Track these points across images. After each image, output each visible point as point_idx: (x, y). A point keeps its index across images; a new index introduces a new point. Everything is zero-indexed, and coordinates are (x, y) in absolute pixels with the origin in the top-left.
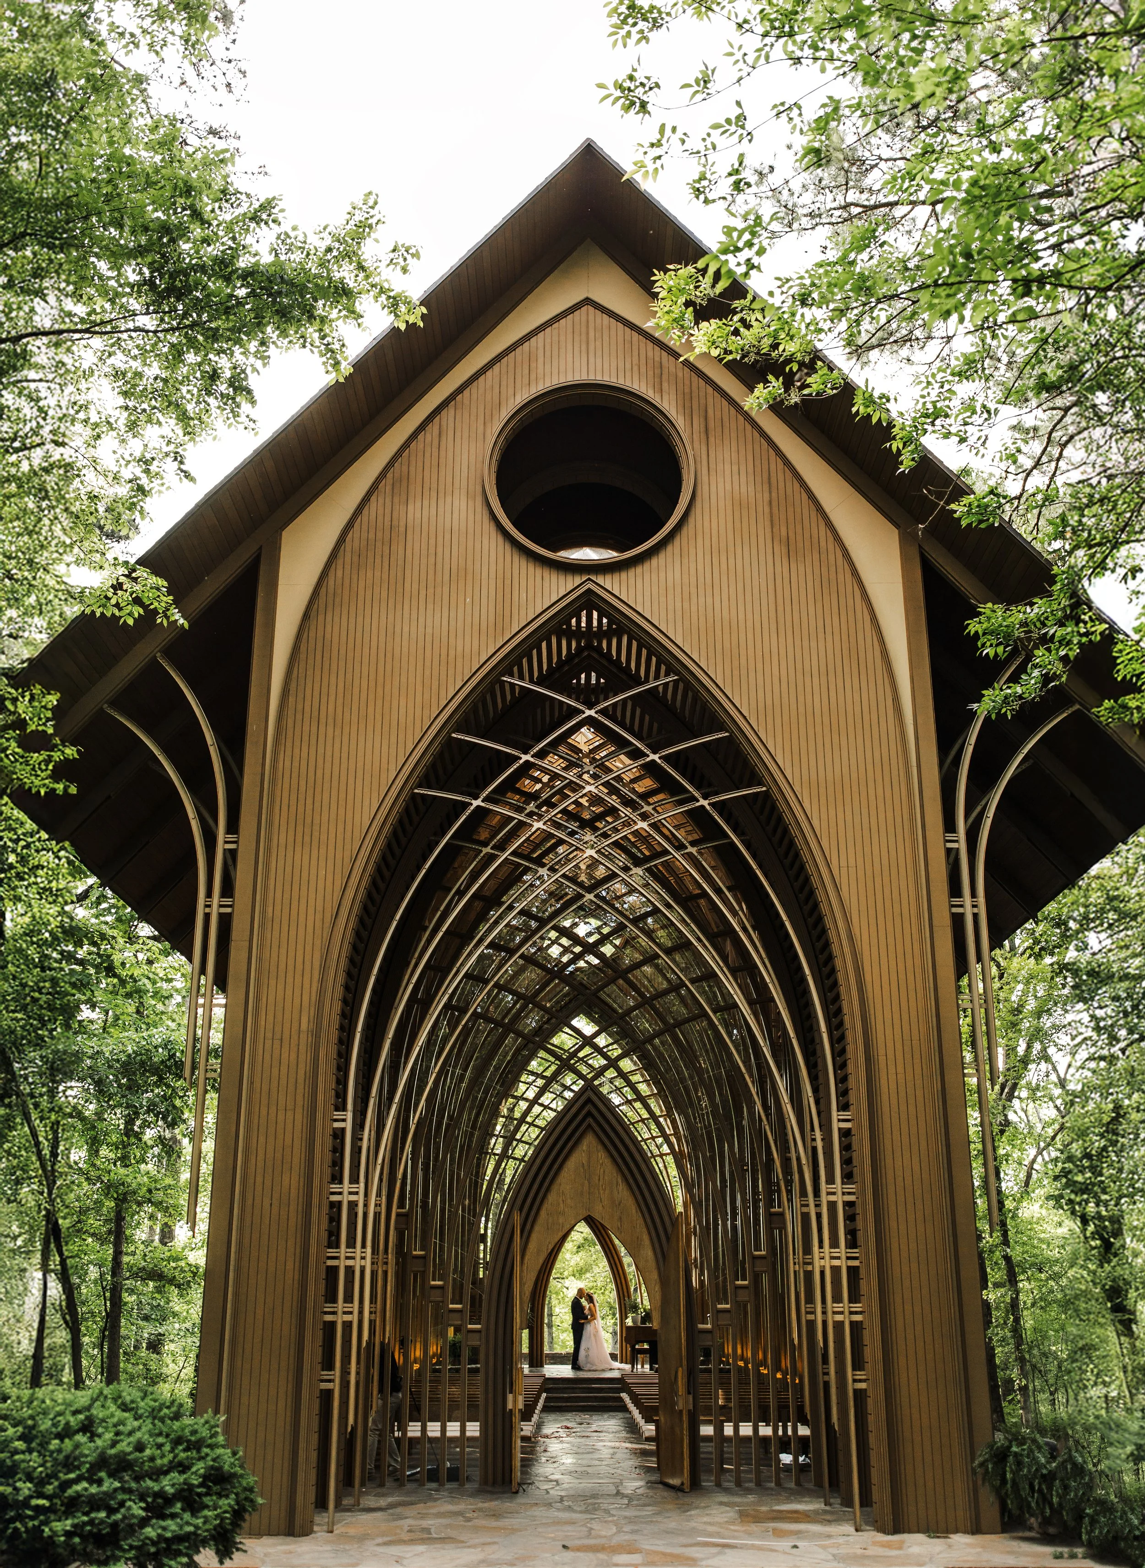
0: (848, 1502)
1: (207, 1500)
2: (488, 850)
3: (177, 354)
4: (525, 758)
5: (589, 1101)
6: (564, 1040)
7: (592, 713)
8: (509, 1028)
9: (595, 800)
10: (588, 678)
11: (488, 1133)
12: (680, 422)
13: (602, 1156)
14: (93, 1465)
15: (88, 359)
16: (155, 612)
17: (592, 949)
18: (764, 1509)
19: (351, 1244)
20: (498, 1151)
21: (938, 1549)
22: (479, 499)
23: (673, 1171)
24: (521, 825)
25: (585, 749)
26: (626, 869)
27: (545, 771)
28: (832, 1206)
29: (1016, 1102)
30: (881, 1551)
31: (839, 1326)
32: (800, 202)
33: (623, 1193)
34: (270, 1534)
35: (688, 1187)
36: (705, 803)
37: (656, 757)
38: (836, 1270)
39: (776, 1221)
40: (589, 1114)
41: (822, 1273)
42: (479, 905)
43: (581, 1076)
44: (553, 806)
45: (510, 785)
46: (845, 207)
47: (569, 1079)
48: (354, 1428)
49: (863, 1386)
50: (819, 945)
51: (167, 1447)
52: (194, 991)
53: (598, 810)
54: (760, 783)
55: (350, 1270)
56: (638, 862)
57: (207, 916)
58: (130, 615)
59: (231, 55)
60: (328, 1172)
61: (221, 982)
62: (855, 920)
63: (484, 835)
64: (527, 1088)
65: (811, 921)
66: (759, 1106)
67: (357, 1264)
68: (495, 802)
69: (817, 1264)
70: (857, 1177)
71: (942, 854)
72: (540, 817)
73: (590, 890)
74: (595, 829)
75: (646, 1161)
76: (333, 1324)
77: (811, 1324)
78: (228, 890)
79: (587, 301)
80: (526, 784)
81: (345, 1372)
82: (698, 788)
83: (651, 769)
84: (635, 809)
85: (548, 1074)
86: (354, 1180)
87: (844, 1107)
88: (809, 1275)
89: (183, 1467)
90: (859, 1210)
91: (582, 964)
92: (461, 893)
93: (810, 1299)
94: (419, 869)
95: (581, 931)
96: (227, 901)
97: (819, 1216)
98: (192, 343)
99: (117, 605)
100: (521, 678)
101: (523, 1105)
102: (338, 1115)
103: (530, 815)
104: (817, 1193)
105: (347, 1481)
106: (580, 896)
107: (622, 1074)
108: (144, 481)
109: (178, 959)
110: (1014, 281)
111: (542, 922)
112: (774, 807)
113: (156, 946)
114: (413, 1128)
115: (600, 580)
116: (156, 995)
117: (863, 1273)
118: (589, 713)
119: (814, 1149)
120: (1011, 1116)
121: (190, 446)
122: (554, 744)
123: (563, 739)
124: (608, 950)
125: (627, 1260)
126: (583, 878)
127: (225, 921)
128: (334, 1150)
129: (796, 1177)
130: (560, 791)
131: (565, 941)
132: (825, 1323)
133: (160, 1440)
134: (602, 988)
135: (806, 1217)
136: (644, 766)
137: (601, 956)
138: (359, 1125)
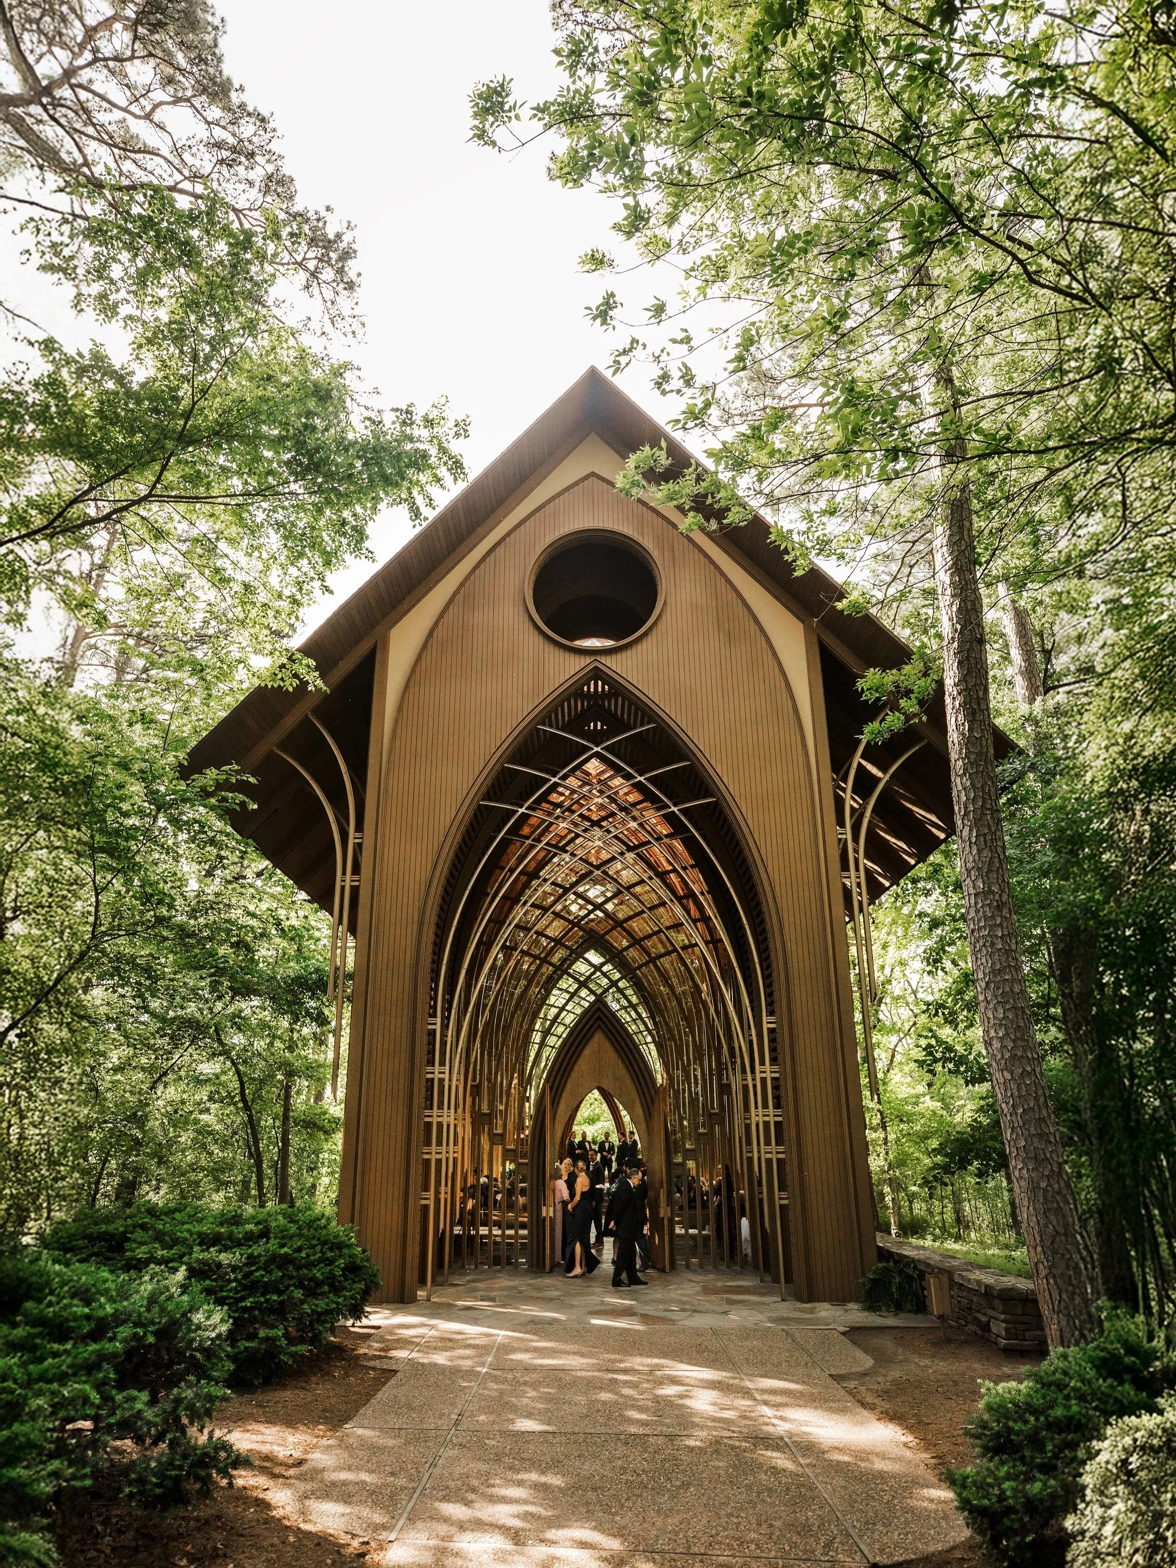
0: (776, 1280)
1: (346, 1284)
2: (529, 842)
3: (320, 511)
4: (554, 780)
5: (599, 1009)
6: (581, 967)
7: (598, 749)
8: (545, 961)
9: (601, 807)
10: (595, 726)
11: (531, 1029)
12: (655, 554)
13: (607, 1045)
14: (267, 1261)
15: (260, 517)
16: (307, 683)
17: (598, 907)
18: (719, 1284)
19: (441, 1106)
20: (538, 1040)
21: (838, 1313)
22: (521, 609)
23: (654, 1053)
24: (551, 824)
25: (593, 772)
26: (622, 854)
27: (566, 788)
28: (763, 1080)
29: (883, 1007)
30: (797, 1314)
31: (769, 1162)
32: (733, 406)
33: (622, 1071)
34: (388, 1302)
35: (666, 1065)
36: (675, 809)
37: (642, 779)
38: (767, 1124)
39: (725, 1089)
40: (599, 1018)
41: (757, 1125)
42: (524, 879)
43: (592, 992)
44: (573, 812)
45: (544, 798)
46: (764, 408)
47: (584, 993)
48: (444, 1231)
49: (785, 1202)
50: (753, 904)
51: (318, 1248)
52: (335, 937)
53: (603, 813)
54: (712, 796)
55: (440, 1125)
56: (630, 849)
57: (343, 888)
58: (290, 685)
59: (355, 313)
60: (425, 1059)
61: (353, 929)
62: (777, 889)
63: (526, 830)
64: (557, 998)
65: (747, 888)
66: (712, 1010)
67: (445, 1121)
68: (534, 809)
69: (754, 1120)
70: (780, 1060)
71: (836, 841)
72: (564, 819)
73: (598, 867)
74: (601, 827)
75: (636, 1047)
76: (428, 1161)
77: (750, 1160)
78: (356, 870)
79: (593, 474)
80: (554, 798)
81: (437, 1193)
82: (670, 799)
83: (638, 786)
84: (628, 813)
85: (571, 990)
86: (442, 1064)
87: (771, 1013)
88: (748, 1127)
89: (330, 1262)
90: (782, 1083)
91: (592, 916)
92: (512, 871)
93: (749, 1142)
94: (484, 855)
95: (591, 894)
96: (356, 877)
97: (755, 1086)
98: (328, 502)
99: (282, 679)
100: (551, 726)
101: (556, 1010)
102: (431, 1020)
103: (557, 818)
104: (753, 1071)
105: (439, 1264)
106: (591, 872)
107: (620, 991)
108: (299, 597)
109: (324, 914)
110: (887, 450)
111: (566, 891)
112: (721, 812)
113: (308, 906)
114: (480, 1028)
115: (603, 659)
116: (311, 937)
117: (785, 1126)
118: (596, 749)
119: (751, 1042)
120: (881, 1016)
121: (327, 573)
122: (573, 771)
123: (579, 766)
124: (609, 907)
125: (624, 1113)
126: (593, 860)
127: (355, 891)
128: (429, 1044)
129: (738, 1061)
130: (577, 802)
131: (580, 901)
132: (759, 1159)
133: (315, 1242)
134: (607, 933)
135: (745, 1088)
136: (633, 785)
137: (605, 912)
138: (445, 1027)
